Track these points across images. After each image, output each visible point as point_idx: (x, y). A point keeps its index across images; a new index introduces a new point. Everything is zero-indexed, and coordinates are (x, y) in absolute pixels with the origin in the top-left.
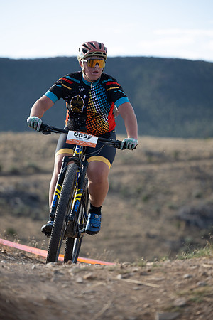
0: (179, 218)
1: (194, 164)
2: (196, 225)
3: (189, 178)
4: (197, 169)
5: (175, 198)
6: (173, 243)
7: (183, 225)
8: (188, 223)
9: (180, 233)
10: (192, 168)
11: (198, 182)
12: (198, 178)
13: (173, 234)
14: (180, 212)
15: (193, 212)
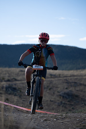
0: (60, 95)
1: (65, 78)
2: (66, 98)
3: (64, 83)
4: (66, 80)
5: (59, 89)
6: (58, 103)
7: (62, 97)
8: (63, 97)
9: (61, 100)
10: (64, 79)
11: (66, 84)
12: (66, 83)
13: (58, 101)
14: (61, 93)
15: (65, 94)
